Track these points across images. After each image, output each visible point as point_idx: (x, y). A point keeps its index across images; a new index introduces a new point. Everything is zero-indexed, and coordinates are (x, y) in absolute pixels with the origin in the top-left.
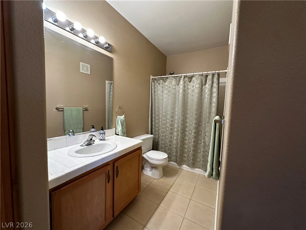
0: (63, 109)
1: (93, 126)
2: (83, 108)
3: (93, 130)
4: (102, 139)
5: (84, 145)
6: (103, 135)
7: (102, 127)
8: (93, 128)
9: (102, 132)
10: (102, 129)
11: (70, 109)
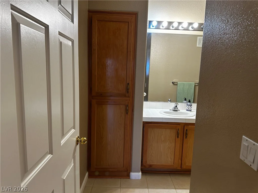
0: (177, 84)
1: (186, 99)
2: (195, 83)
3: (185, 102)
4: (188, 110)
5: (172, 110)
6: (189, 107)
7: (190, 100)
8: (185, 100)
9: (189, 104)
10: (190, 102)
11: (183, 83)
